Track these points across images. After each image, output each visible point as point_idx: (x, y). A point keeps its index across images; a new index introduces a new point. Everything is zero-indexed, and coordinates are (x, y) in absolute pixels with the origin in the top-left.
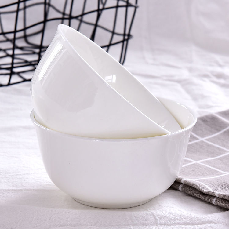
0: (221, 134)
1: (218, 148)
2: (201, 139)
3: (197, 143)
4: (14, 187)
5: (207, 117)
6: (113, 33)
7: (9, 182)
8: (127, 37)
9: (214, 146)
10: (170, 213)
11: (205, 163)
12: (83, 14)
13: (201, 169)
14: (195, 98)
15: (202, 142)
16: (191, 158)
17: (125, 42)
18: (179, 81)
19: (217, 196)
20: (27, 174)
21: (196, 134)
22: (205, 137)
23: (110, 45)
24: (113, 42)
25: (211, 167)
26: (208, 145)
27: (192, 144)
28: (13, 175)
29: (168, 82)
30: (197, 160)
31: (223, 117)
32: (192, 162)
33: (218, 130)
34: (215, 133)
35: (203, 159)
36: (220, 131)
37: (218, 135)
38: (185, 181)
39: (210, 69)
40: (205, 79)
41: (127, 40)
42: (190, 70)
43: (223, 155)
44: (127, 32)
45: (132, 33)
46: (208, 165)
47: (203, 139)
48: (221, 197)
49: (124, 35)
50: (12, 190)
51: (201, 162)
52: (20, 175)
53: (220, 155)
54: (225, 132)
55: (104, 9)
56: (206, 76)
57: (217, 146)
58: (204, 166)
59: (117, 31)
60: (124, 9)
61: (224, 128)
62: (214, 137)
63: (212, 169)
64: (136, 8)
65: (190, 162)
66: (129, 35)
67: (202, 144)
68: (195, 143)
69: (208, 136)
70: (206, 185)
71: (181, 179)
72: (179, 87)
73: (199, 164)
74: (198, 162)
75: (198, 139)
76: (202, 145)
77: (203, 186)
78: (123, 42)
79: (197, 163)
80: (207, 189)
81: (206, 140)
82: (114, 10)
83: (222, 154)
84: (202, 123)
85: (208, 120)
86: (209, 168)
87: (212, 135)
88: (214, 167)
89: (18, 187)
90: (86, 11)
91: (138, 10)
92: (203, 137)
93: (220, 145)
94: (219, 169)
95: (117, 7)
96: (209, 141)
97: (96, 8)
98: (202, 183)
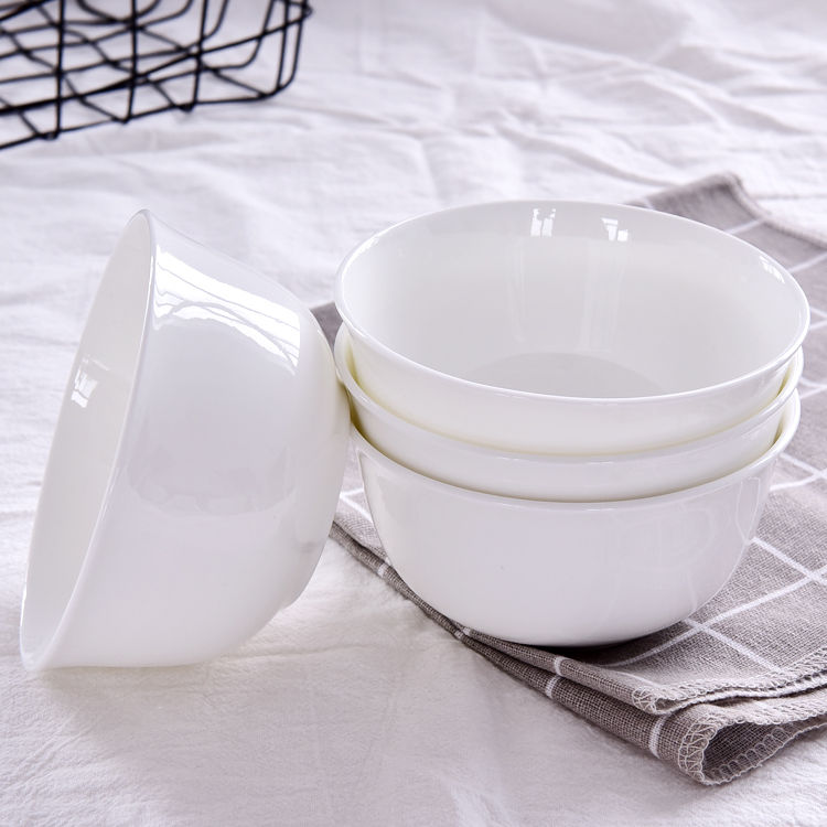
23: (265, 33)
41: (300, 21)
66: (304, 6)
98: (363, 512)
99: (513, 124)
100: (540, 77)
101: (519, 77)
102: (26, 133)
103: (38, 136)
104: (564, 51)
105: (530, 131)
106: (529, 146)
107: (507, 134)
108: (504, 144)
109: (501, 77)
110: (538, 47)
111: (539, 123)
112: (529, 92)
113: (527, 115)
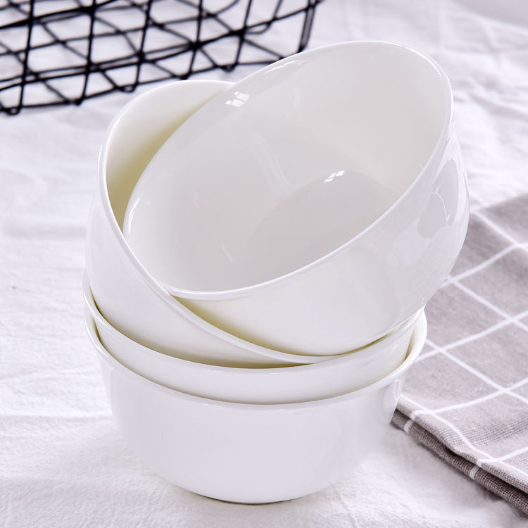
1: (484, 308)
2: (451, 280)
3: (442, 292)
9: (475, 302)
10: (384, 515)
11: (456, 355)
13: (448, 374)
15: (453, 287)
16: (430, 338)
22: (459, 273)
25: (468, 367)
26: (465, 298)
28: (78, 374)
30: (441, 345)
31: (494, 221)
32: (431, 348)
34: (479, 263)
35: (454, 341)
36: (486, 257)
37: (483, 270)
38: (417, 418)
46: (463, 360)
51: (449, 351)
53: (486, 330)
54: (497, 263)
57: (482, 300)
58: (455, 364)
61: (495, 252)
62: (476, 275)
63: (471, 375)
67: (452, 294)
69: (464, 271)
70: (458, 432)
71: (411, 412)
73: (445, 359)
74: (444, 350)
76: (451, 298)
79: (440, 354)
81: (461, 281)
86: (465, 370)
87: (473, 266)
88: (474, 366)
92: (454, 273)
94: (484, 373)
96: (465, 285)
98: (451, 426)
99: (481, 92)
100: (493, 51)
101: (476, 51)
102: (108, 86)
103: (117, 88)
104: (510, 30)
105: (494, 98)
106: (498, 112)
107: (478, 100)
108: (477, 110)
109: (462, 50)
110: (488, 26)
111: (501, 92)
112: (487, 64)
113: (491, 84)
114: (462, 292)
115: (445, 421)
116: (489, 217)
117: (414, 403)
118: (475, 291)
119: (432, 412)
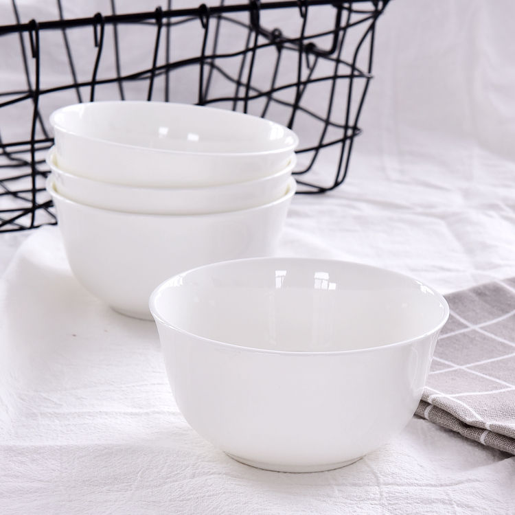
0: (510, 317)
1: (502, 344)
2: (472, 327)
3: (464, 335)
4: (135, 407)
5: (485, 287)
6: (327, 122)
7: (126, 398)
8: (351, 132)
9: (493, 340)
11: (474, 370)
12: (273, 90)
14: (470, 250)
15: (474, 331)
16: (451, 361)
17: (348, 142)
18: (443, 217)
19: (488, 428)
20: (158, 384)
21: (465, 318)
22: (480, 323)
23: (321, 146)
24: (326, 141)
25: (485, 376)
26: (485, 338)
27: (456, 336)
28: (134, 386)
29: (422, 219)
30: (462, 365)
32: (452, 367)
33: (505, 312)
34: (499, 316)
35: (473, 362)
36: (507, 312)
37: (503, 320)
38: (434, 400)
39: (503, 192)
40: (492, 213)
41: (352, 138)
42: (467, 194)
43: (510, 356)
44: (351, 123)
45: (360, 125)
46: (480, 372)
47: (477, 328)
48: (495, 431)
49: (346, 127)
50: (132, 414)
51: (469, 368)
52: (146, 385)
53: (503, 355)
55: (309, 81)
56: (493, 207)
57: (501, 340)
58: (473, 374)
59: (333, 119)
60: (347, 81)
62: (496, 324)
63: (487, 379)
64: (369, 79)
65: (449, 366)
66: (355, 128)
67: (473, 336)
68: (461, 334)
69: (485, 322)
70: (471, 410)
71: (428, 397)
72: (442, 227)
73: (465, 372)
74: (463, 367)
75: (466, 327)
76: (471, 338)
77: (465, 410)
78: (343, 141)
79: (460, 369)
80: (472, 416)
81: (481, 328)
82: (330, 82)
83: (508, 354)
84: (476, 298)
85: (487, 293)
86: (482, 377)
87: (493, 319)
88: (490, 375)
89: (141, 408)
90: (277, 85)
91: (372, 82)
92: (475, 323)
93: (505, 339)
94: (499, 379)
95: (335, 77)
96: (486, 331)
97: (295, 80)
98: (465, 405)
114: (482, 334)
115: (458, 401)
116: (510, 285)
117: (432, 390)
118: (496, 335)
119: (448, 396)
